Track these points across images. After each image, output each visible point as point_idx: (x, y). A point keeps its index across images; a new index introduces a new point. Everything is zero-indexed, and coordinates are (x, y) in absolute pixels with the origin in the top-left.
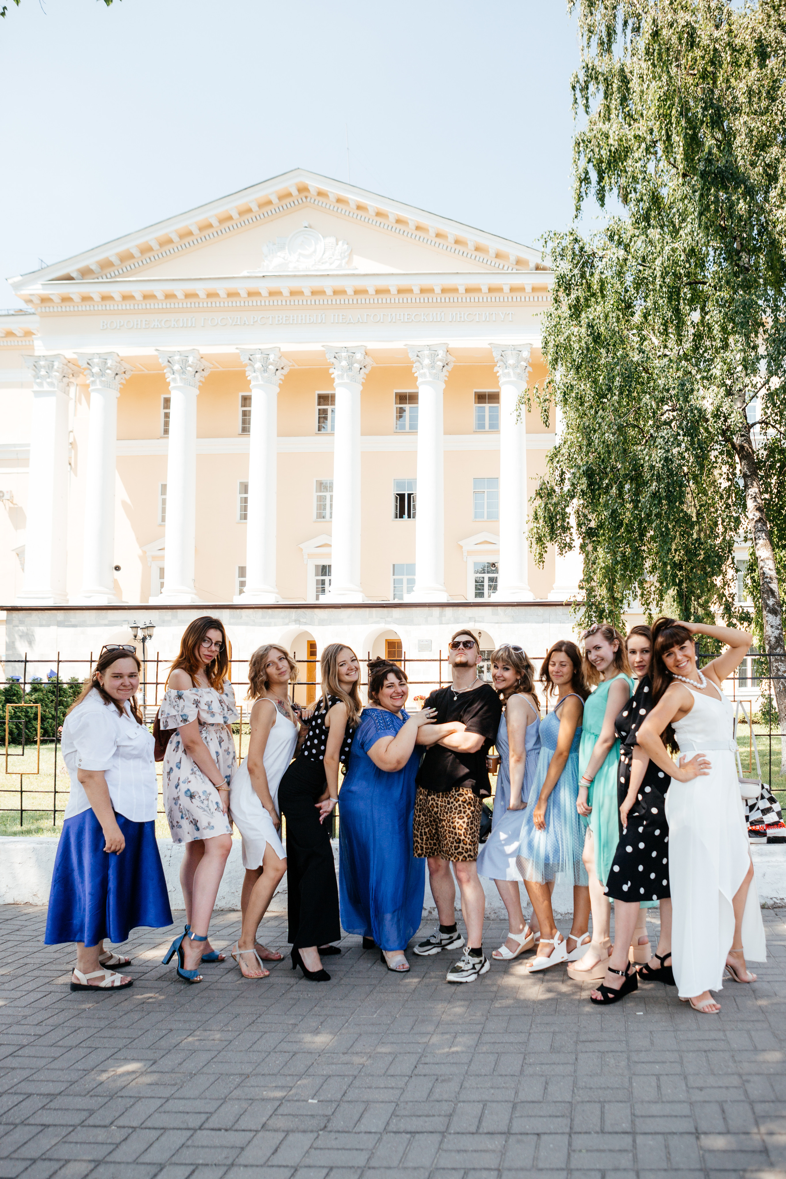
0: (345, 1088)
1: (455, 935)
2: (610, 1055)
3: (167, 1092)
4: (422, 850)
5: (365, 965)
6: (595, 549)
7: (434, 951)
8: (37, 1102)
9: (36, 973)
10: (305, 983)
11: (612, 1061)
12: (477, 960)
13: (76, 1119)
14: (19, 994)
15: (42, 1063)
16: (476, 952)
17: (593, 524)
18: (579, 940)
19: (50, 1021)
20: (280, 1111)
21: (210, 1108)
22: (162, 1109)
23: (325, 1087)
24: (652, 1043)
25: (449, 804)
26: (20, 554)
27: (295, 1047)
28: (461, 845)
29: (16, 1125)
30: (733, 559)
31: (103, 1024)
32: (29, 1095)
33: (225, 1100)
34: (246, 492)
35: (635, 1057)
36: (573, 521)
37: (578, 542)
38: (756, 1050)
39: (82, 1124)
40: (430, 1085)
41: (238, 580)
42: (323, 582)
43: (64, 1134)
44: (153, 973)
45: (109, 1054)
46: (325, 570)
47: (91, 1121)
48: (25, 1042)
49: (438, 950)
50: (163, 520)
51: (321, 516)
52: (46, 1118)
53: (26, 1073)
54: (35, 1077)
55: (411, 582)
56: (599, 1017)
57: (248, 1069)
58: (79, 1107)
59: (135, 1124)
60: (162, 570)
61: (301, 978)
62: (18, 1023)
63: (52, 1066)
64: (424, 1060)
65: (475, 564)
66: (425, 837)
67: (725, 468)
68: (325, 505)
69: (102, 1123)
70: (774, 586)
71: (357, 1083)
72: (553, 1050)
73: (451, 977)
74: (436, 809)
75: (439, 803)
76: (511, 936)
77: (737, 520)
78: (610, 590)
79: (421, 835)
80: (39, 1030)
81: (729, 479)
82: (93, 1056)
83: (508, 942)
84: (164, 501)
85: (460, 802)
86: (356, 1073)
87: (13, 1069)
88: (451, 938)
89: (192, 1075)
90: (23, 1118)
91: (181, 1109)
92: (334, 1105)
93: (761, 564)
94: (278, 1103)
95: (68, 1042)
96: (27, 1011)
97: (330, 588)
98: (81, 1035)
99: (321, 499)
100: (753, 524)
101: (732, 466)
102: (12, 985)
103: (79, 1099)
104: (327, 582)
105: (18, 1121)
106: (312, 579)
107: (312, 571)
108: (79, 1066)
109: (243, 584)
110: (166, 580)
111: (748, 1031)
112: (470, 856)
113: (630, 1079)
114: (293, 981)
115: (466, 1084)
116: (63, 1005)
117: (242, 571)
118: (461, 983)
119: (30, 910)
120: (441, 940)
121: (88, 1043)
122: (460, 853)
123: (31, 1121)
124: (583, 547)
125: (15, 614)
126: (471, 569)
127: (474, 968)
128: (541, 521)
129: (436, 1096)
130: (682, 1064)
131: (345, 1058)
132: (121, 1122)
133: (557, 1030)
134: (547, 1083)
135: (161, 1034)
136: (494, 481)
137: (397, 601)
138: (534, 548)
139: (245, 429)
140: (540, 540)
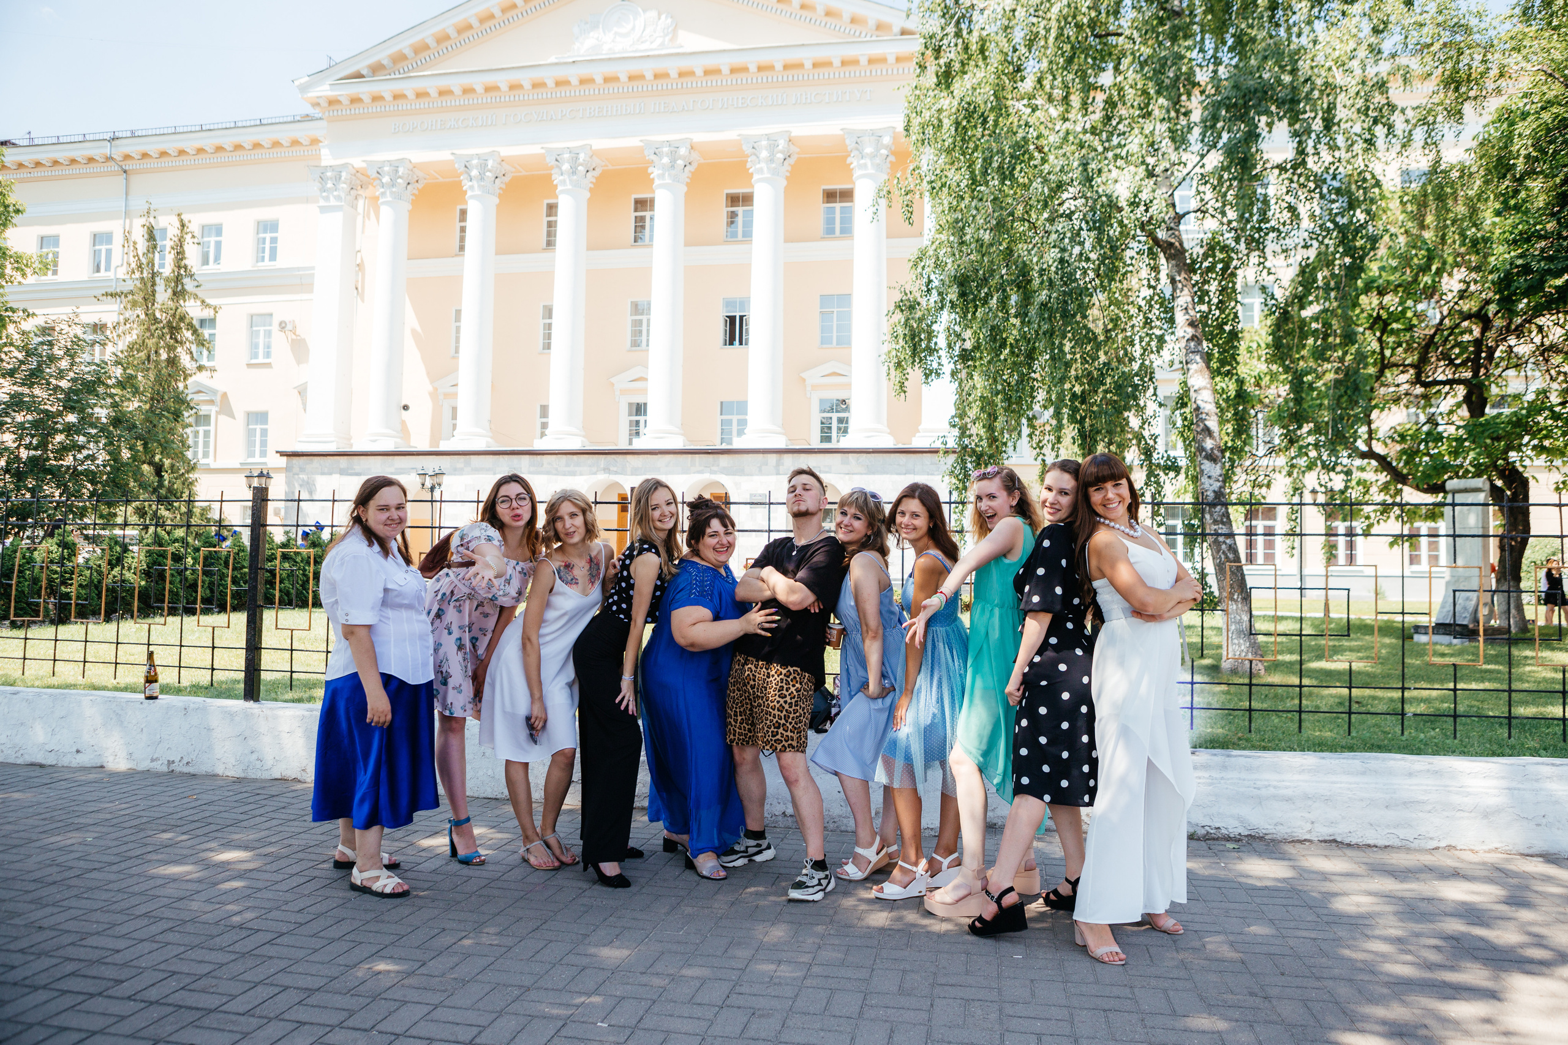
0: (641, 1013)
1: (764, 843)
2: (977, 1004)
3: (436, 998)
4: (735, 735)
5: (673, 871)
6: (970, 376)
7: (740, 862)
8: (293, 996)
9: (301, 855)
11: (979, 1012)
12: (822, 875)
13: (334, 1018)
14: (280, 877)
15: (301, 954)
16: (819, 865)
17: (968, 345)
18: (945, 862)
19: (313, 909)
20: (563, 1033)
21: (483, 1020)
22: (428, 1017)
23: (617, 1010)
24: (1033, 995)
25: (768, 677)
26: (302, 392)
27: (585, 961)
28: (781, 730)
29: (270, 1020)
30: (1155, 389)
31: (369, 916)
32: (286, 988)
33: (500, 1014)
34: (550, 317)
35: (1009, 1010)
36: (941, 341)
37: (948, 367)
38: (1174, 1014)
39: (340, 1025)
40: (745, 1019)
41: (539, 421)
42: (638, 422)
43: (321, 1034)
44: (426, 864)
45: (374, 950)
46: (640, 409)
47: (350, 1023)
48: (284, 929)
49: (745, 861)
50: (457, 351)
51: (635, 344)
52: (302, 1014)
53: (283, 964)
54: (292, 969)
55: (743, 423)
56: (963, 957)
57: (527, 981)
58: (337, 1005)
59: (398, 1030)
60: (454, 410)
62: (278, 908)
63: (312, 958)
64: (738, 989)
65: (822, 401)
66: (739, 719)
67: (1144, 273)
68: (641, 332)
69: (363, 1026)
70: (1212, 423)
71: (656, 1008)
72: (902, 991)
73: (795, 893)
76: (858, 850)
77: (1161, 340)
78: (990, 428)
79: (735, 715)
80: (300, 918)
81: (1150, 286)
82: (356, 951)
83: (856, 859)
84: (458, 330)
85: (782, 677)
86: (655, 997)
87: (271, 958)
88: (759, 846)
89: (464, 982)
90: (278, 1012)
91: (451, 1019)
92: (628, 1032)
93: (1192, 394)
94: (561, 1023)
95: (333, 933)
96: (289, 896)
97: (646, 431)
98: (345, 927)
99: (637, 324)
100: (1183, 343)
101: (1155, 269)
102: (274, 867)
103: (338, 997)
104: (642, 424)
105: (272, 1015)
106: (624, 419)
107: (624, 410)
108: (341, 960)
109: (544, 426)
110: (459, 422)
111: (1165, 990)
112: (791, 745)
113: (1002, 1035)
114: (585, 885)
115: (789, 1023)
116: (327, 892)
117: (544, 411)
119: (299, 786)
120: (747, 848)
121: (352, 936)
122: (779, 741)
123: (286, 1016)
124: (953, 374)
125: (295, 460)
126: (815, 407)
127: (819, 884)
128: (902, 342)
129: (751, 1032)
130: (1072, 1023)
131: (644, 979)
132: (381, 1027)
133: (908, 967)
134: (892, 1031)
135: (432, 933)
136: (845, 299)
137: (724, 446)
138: (892, 376)
139: (550, 243)
140: (899, 365)
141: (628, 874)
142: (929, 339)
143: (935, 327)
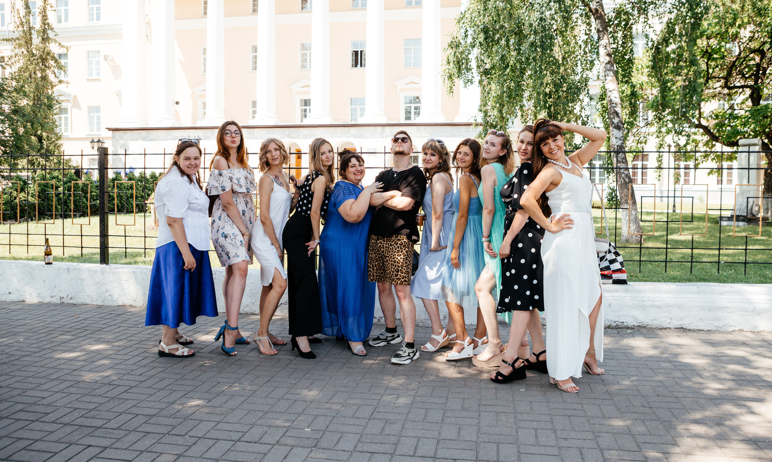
0: (328, 423)
1: (396, 335)
2: (503, 414)
3: (218, 418)
4: (373, 277)
5: (337, 351)
6: (489, 83)
7: (382, 344)
8: (142, 419)
9: (138, 346)
10: (300, 359)
11: (504, 418)
12: (411, 350)
13: (165, 430)
14: (128, 357)
15: (143, 397)
16: (410, 345)
17: (488, 66)
18: (480, 342)
19: (147, 374)
20: (287, 434)
21: (245, 429)
22: (214, 428)
23: (315, 422)
24: (531, 409)
25: (391, 246)
26: (119, 95)
27: (296, 397)
28: (399, 273)
29: (131, 431)
30: (588, 90)
31: (178, 376)
32: (138, 415)
33: (253, 425)
34: (256, 52)
35: (519, 417)
36: (473, 64)
37: (477, 78)
38: (604, 417)
39: (168, 433)
40: (383, 425)
41: (251, 110)
42: (305, 110)
43: (158, 438)
44: (206, 349)
45: (183, 394)
46: (306, 103)
47: (173, 432)
48: (133, 385)
49: (385, 343)
50: (205, 71)
51: (303, 67)
52: (148, 428)
53: (135, 402)
54: (140, 405)
55: (363, 110)
56: (494, 391)
57: (266, 408)
58: (166, 423)
59: (199, 435)
60: (204, 104)
61: (297, 356)
62: (128, 374)
63: (150, 399)
64: (377, 410)
65: (406, 97)
66: (375, 268)
67: (584, 27)
68: (306, 60)
69: (181, 434)
70: (618, 109)
71: (335, 421)
72: (463, 409)
73: (394, 360)
74: (382, 249)
75: (385, 245)
76: (433, 336)
77: (592, 62)
78: (500, 111)
79: (373, 267)
80: (141, 378)
81: (586, 34)
82: (173, 395)
83: (432, 341)
84: (205, 59)
85: (398, 245)
86: (334, 415)
87: (127, 399)
88: (393, 336)
89: (233, 410)
90: (134, 427)
91: (227, 429)
92: (321, 433)
93: (609, 94)
94: (286, 429)
95: (159, 386)
96: (134, 367)
97: (310, 114)
98: (165, 383)
99: (304, 55)
100: (604, 65)
101: (589, 24)
102: (124, 352)
103: (166, 419)
104: (308, 111)
105: (131, 429)
106: (298, 108)
107: (298, 103)
108: (165, 400)
109: (254, 112)
110: (207, 110)
111: (599, 405)
112: (405, 281)
113: (517, 430)
114: (292, 358)
115: (406, 426)
116: (155, 365)
117: (254, 104)
118: (401, 364)
119: (133, 310)
120: (387, 337)
121: (170, 387)
122: (399, 279)
123: (139, 429)
124: (480, 82)
125: (117, 132)
126: (402, 101)
127: (409, 355)
128: (451, 64)
129: (386, 432)
130: (552, 423)
131: (328, 406)
132: (191, 434)
133: (466, 397)
134: (460, 429)
135: (213, 385)
136: (418, 41)
137: (353, 123)
138: (446, 84)
139: (255, 11)
140: (450, 77)
141: (315, 352)
142: (467, 64)
143: (470, 56)
